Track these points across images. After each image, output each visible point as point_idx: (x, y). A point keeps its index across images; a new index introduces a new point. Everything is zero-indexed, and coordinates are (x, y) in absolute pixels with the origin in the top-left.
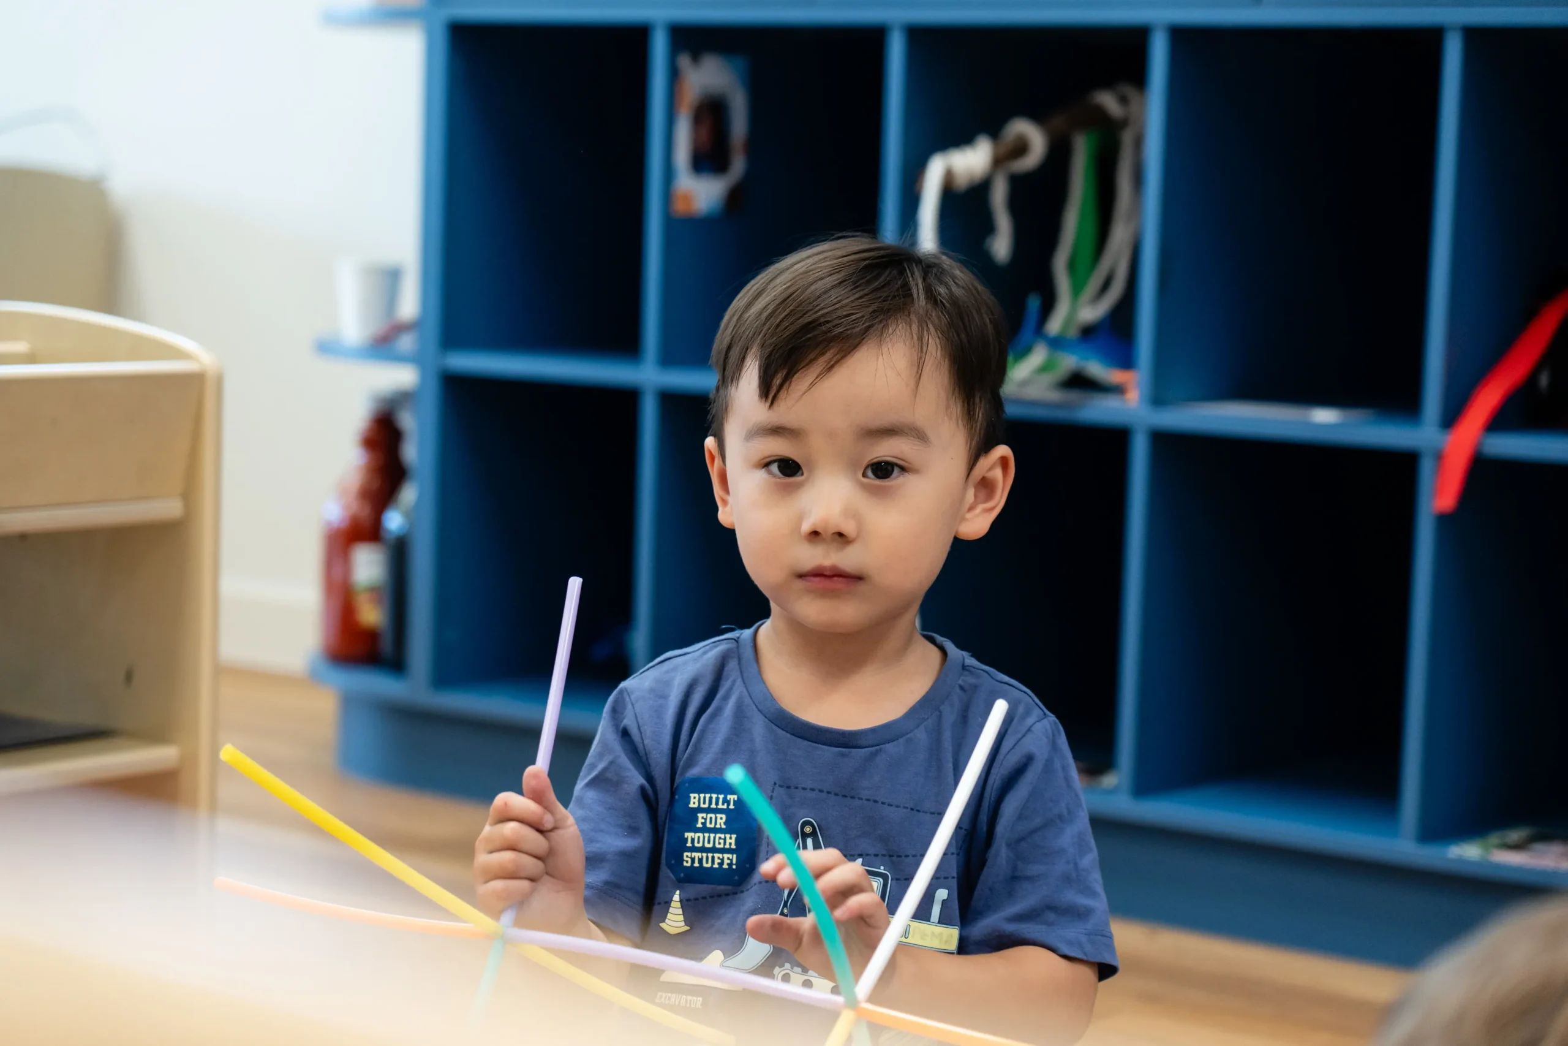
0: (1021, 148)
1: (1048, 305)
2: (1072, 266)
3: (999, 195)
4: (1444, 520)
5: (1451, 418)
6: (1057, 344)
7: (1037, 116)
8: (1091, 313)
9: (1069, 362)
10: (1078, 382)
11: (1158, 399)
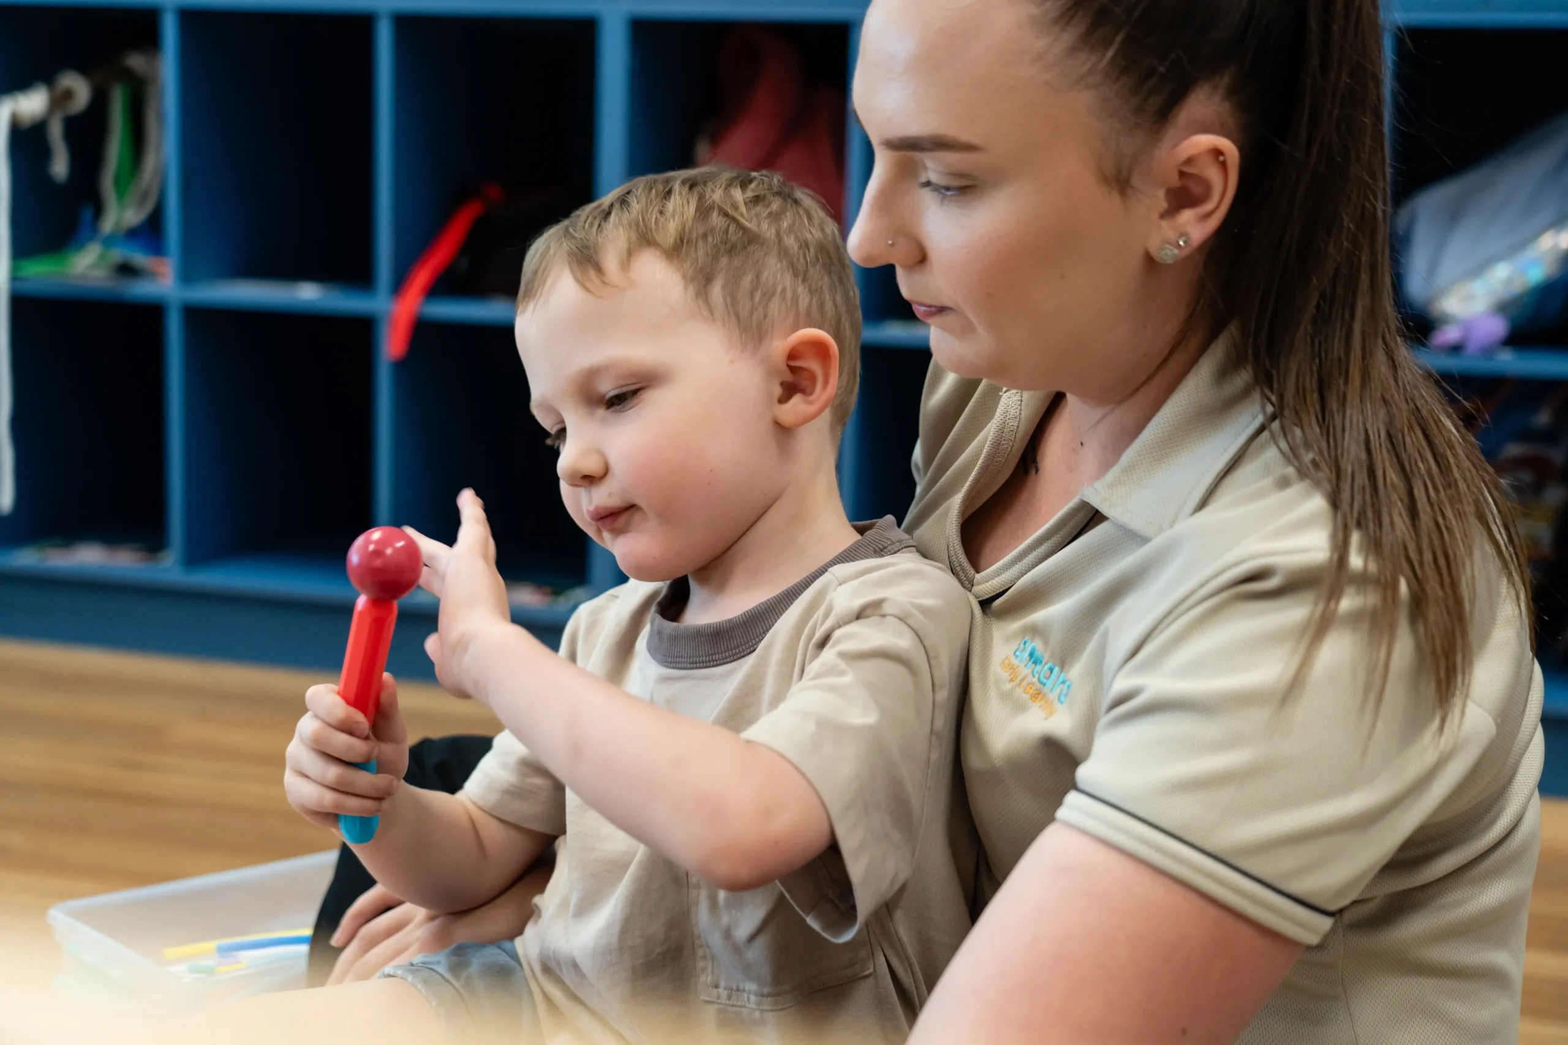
0: (68, 95)
1: (98, 210)
2: (117, 182)
3: (56, 132)
4: (400, 366)
5: (399, 286)
6: (109, 242)
7: (82, 69)
8: (133, 216)
9: (118, 254)
10: (126, 270)
11: (187, 276)
